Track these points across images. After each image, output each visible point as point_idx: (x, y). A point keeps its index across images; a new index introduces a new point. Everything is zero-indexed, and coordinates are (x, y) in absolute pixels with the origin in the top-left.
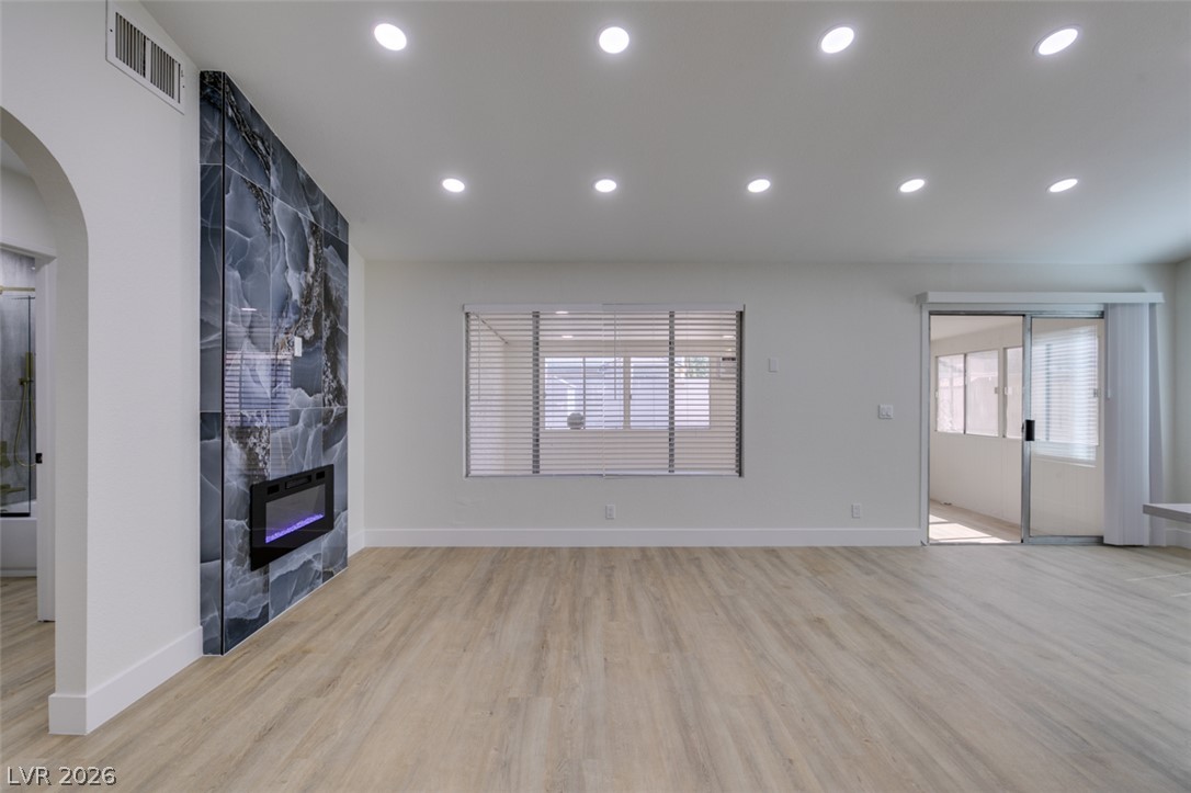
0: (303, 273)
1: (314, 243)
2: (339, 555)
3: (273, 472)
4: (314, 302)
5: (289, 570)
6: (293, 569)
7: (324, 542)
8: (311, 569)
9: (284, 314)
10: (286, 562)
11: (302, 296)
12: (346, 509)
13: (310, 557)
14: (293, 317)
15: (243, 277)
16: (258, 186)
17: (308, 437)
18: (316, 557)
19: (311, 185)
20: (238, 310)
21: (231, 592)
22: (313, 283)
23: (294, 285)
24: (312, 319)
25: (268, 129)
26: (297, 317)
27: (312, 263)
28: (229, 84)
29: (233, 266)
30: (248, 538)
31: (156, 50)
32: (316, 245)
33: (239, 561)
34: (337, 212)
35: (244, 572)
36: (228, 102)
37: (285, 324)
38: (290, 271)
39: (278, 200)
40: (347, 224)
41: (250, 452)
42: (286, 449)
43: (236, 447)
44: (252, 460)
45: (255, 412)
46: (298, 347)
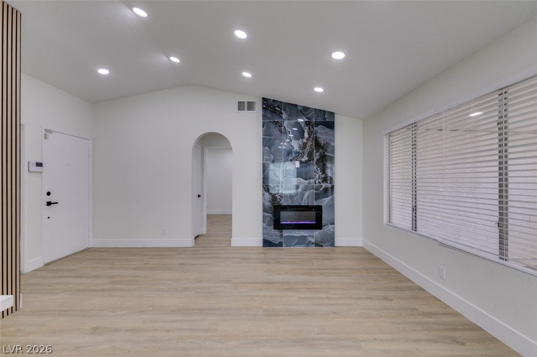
0: (301, 140)
1: (307, 128)
2: (330, 240)
3: (284, 203)
4: (308, 148)
5: (293, 235)
6: (296, 236)
7: (316, 233)
8: (307, 240)
9: (290, 155)
10: (291, 232)
11: (300, 147)
12: (333, 224)
13: (306, 235)
14: (294, 155)
15: (270, 148)
16: (276, 121)
17: (305, 194)
18: (310, 236)
19: (306, 109)
20: (268, 158)
21: (266, 232)
22: (307, 142)
23: (296, 145)
24: (306, 154)
25: (281, 102)
26: (297, 155)
27: (306, 135)
28: (264, 99)
29: (265, 146)
30: (272, 220)
31: (248, 102)
32: (309, 128)
33: (268, 225)
34: (324, 111)
35: (271, 229)
36: (263, 104)
37: (290, 158)
38: (293, 141)
39: (286, 121)
40: (334, 113)
41: (273, 196)
42: (291, 197)
43: (267, 194)
44: (274, 198)
45: (275, 185)
46: (297, 164)
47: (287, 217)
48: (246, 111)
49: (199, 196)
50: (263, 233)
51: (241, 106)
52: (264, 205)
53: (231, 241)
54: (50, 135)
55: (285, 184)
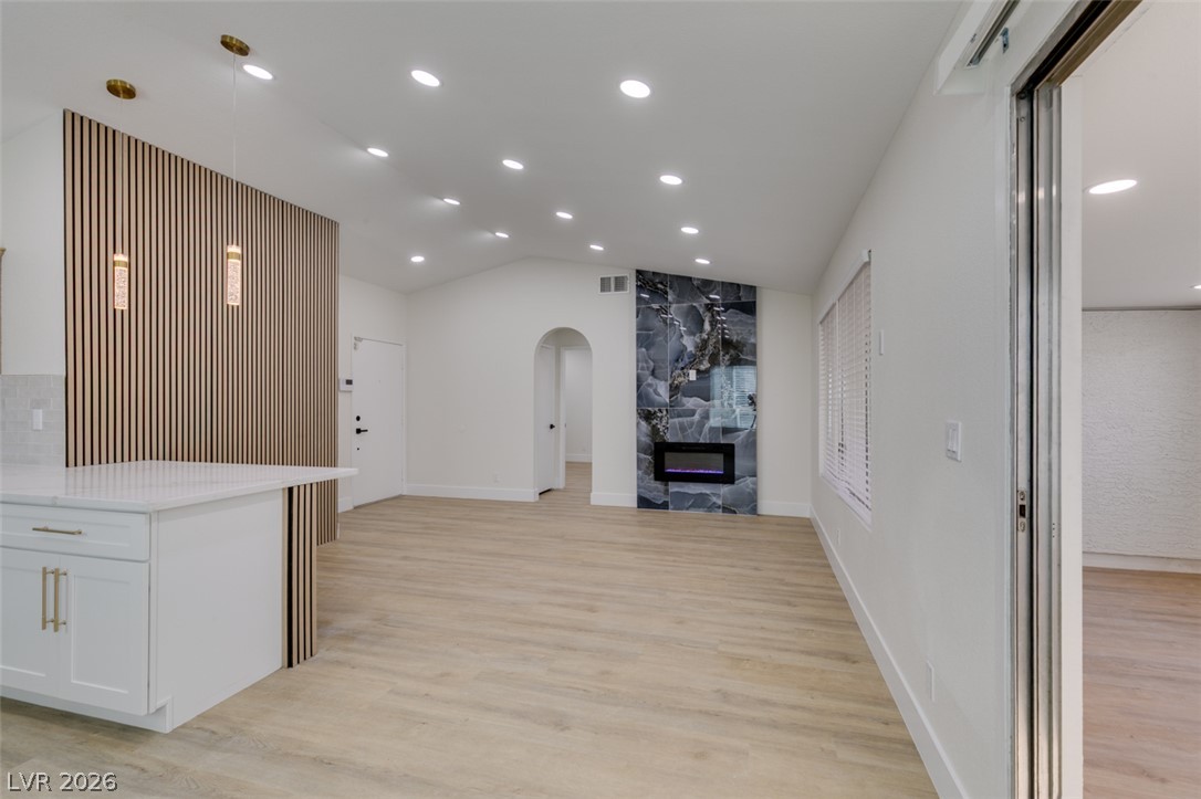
0: (698, 335)
1: (709, 315)
2: (750, 504)
3: (670, 438)
4: (710, 348)
5: (686, 491)
6: (690, 492)
7: (724, 489)
8: (710, 500)
9: (680, 360)
10: (682, 487)
11: (697, 347)
12: (755, 475)
13: (708, 492)
14: (687, 360)
15: (647, 349)
17: (705, 425)
18: (714, 494)
19: (706, 283)
20: (645, 365)
21: (642, 484)
22: (709, 338)
23: (689, 343)
24: (707, 358)
25: (666, 275)
26: (692, 359)
27: (707, 327)
28: (639, 272)
29: (641, 347)
30: (652, 465)
31: (616, 278)
32: (713, 315)
33: (646, 473)
34: (738, 285)
35: (650, 479)
36: (638, 279)
37: (681, 365)
38: (685, 337)
39: (674, 306)
40: (755, 287)
41: (654, 426)
42: (683, 428)
43: (643, 423)
44: (655, 430)
45: (656, 409)
46: (693, 375)
47: (674, 464)
48: (613, 292)
49: (552, 427)
50: (638, 485)
51: (605, 285)
52: (638, 441)
53: (590, 495)
54: (359, 344)
55: (673, 408)
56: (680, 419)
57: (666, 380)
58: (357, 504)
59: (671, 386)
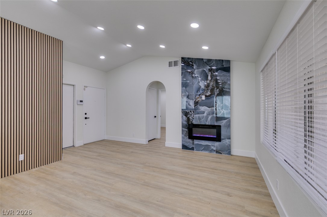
0: (206, 81)
1: (210, 73)
2: (227, 151)
3: (195, 122)
4: (211, 86)
5: (201, 144)
6: (203, 144)
7: (217, 144)
8: (211, 148)
9: (198, 92)
10: (199, 142)
11: (205, 86)
12: (230, 138)
13: (210, 144)
14: (201, 91)
15: (186, 88)
16: (189, 71)
17: (208, 117)
18: (212, 146)
19: (209, 60)
20: (185, 94)
21: (184, 140)
22: (210, 82)
23: (202, 84)
24: (209, 91)
25: (193, 58)
26: (203, 91)
27: (209, 78)
28: (182, 58)
29: (183, 87)
30: (188, 133)
31: (174, 61)
32: (212, 73)
33: (185, 136)
34: (222, 60)
35: (187, 138)
36: (182, 61)
37: (199, 94)
38: (200, 83)
39: (196, 70)
40: (230, 61)
41: (188, 118)
42: (200, 119)
43: (184, 116)
44: (188, 119)
45: (189, 111)
46: (203, 98)
47: (197, 132)
48: (173, 67)
50: (182, 140)
51: (170, 64)
52: (182, 123)
53: (165, 143)
55: (195, 111)
56: (198, 115)
57: (193, 100)
58: (85, 143)
59: (195, 102)
